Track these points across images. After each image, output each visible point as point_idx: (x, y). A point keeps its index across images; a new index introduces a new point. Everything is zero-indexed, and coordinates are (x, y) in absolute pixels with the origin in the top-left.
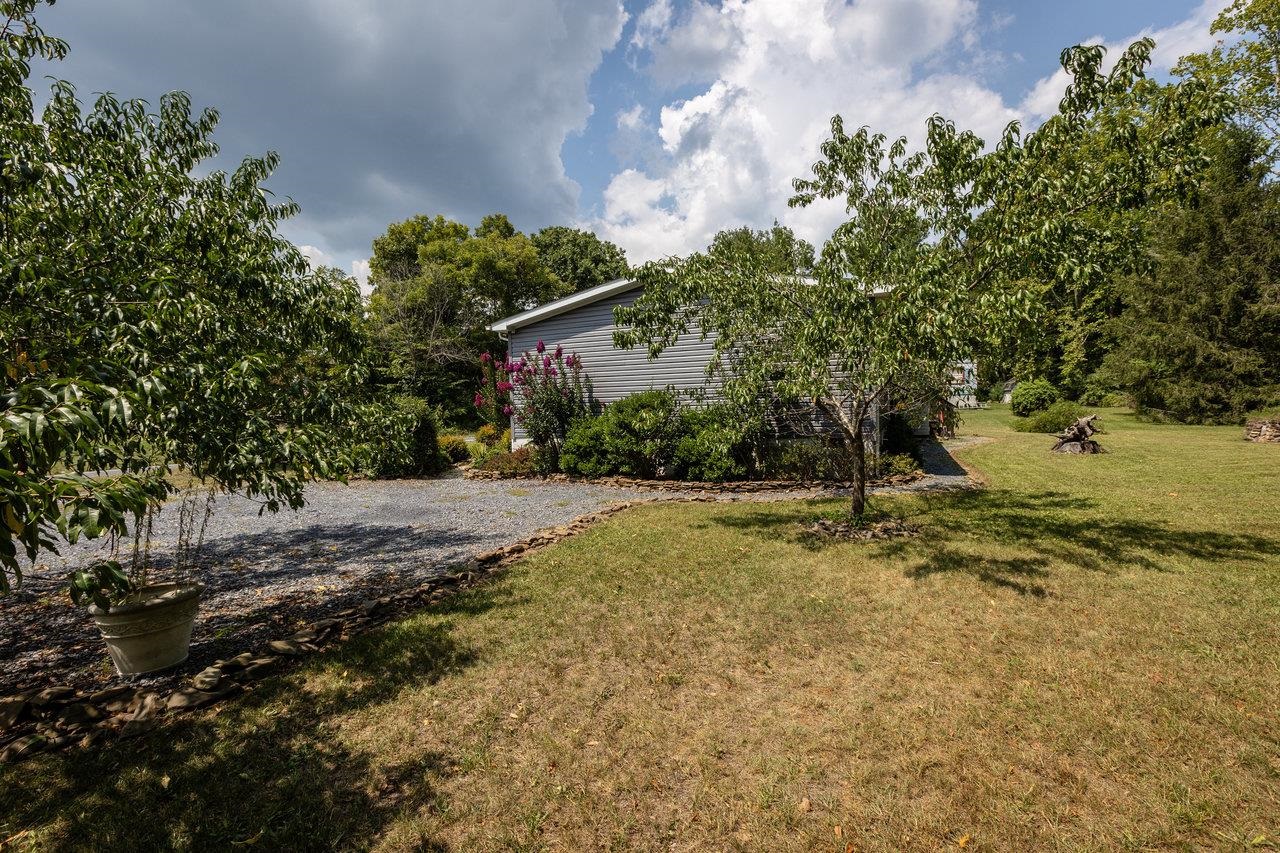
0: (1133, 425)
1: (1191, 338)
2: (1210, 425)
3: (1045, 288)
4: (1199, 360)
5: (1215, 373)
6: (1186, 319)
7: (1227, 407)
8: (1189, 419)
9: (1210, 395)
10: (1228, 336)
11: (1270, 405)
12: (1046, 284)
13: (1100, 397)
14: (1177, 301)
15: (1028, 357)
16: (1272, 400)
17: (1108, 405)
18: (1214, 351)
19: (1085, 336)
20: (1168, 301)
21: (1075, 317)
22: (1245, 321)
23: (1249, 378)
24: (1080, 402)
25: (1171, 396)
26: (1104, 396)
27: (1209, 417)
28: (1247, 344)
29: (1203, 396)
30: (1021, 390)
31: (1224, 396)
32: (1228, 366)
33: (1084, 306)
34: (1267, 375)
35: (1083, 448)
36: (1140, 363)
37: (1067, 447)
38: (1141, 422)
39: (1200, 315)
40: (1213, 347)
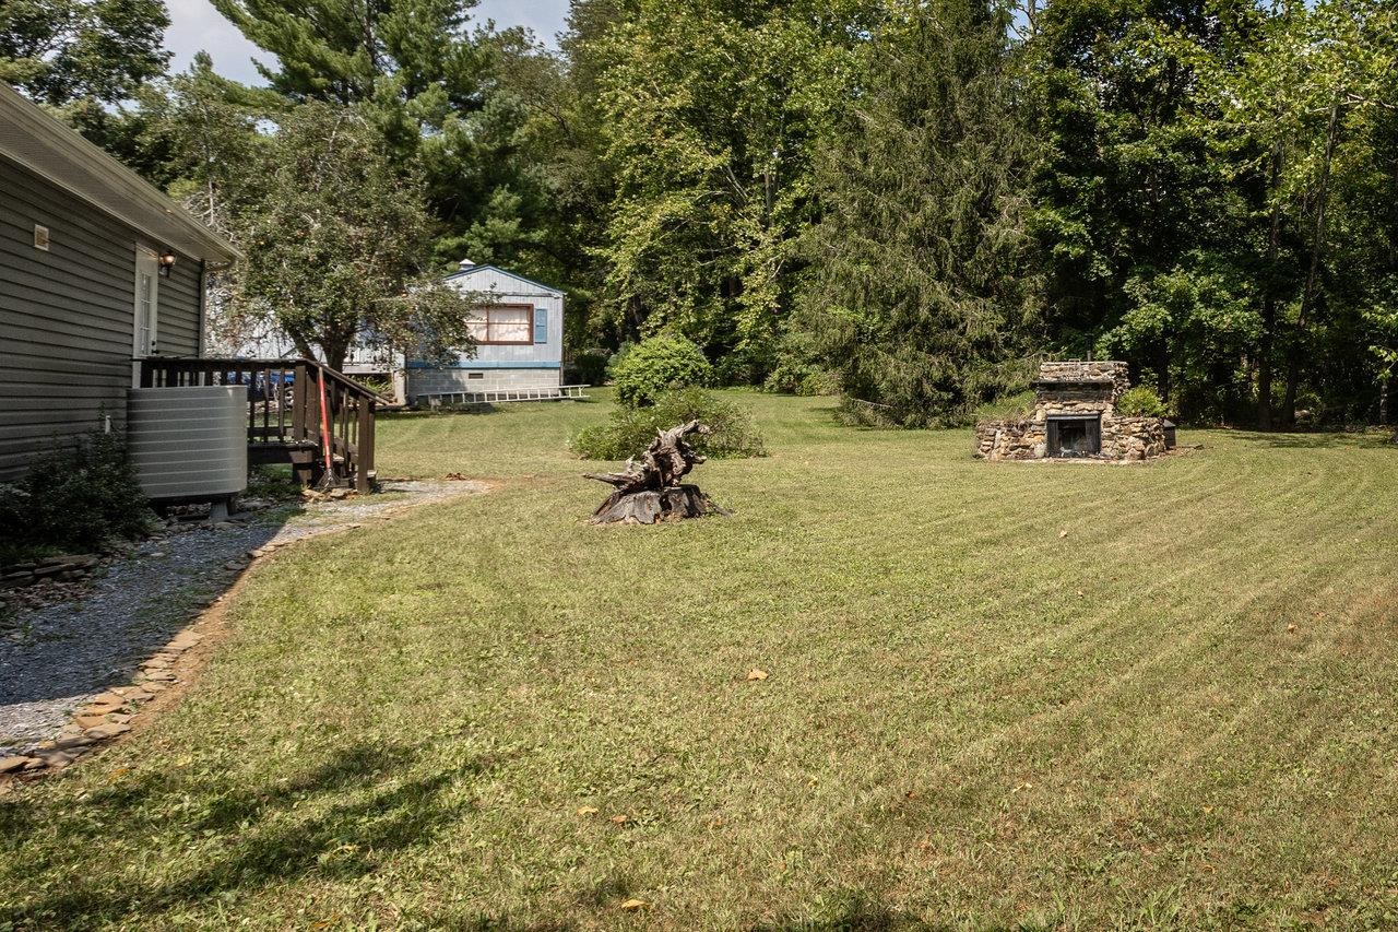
0: (825, 431)
1: (913, 273)
2: (937, 428)
3: (714, 162)
4: (924, 313)
5: (945, 337)
6: (905, 236)
7: (959, 397)
8: (909, 418)
9: (937, 374)
10: (963, 276)
11: (1011, 394)
12: (717, 152)
13: (800, 377)
14: (896, 206)
15: (683, 295)
16: (1011, 385)
17: (812, 392)
18: (943, 297)
19: (777, 263)
20: (882, 203)
21: (765, 223)
22: (981, 253)
23: (984, 345)
24: (767, 385)
25: (884, 376)
26: (807, 375)
27: (935, 414)
28: (985, 292)
29: (928, 376)
30: (638, 360)
31: (956, 378)
32: (961, 327)
33: (779, 207)
34: (1007, 344)
35: (666, 506)
36: (843, 313)
37: (627, 506)
38: (842, 424)
39: (925, 234)
40: (941, 292)
